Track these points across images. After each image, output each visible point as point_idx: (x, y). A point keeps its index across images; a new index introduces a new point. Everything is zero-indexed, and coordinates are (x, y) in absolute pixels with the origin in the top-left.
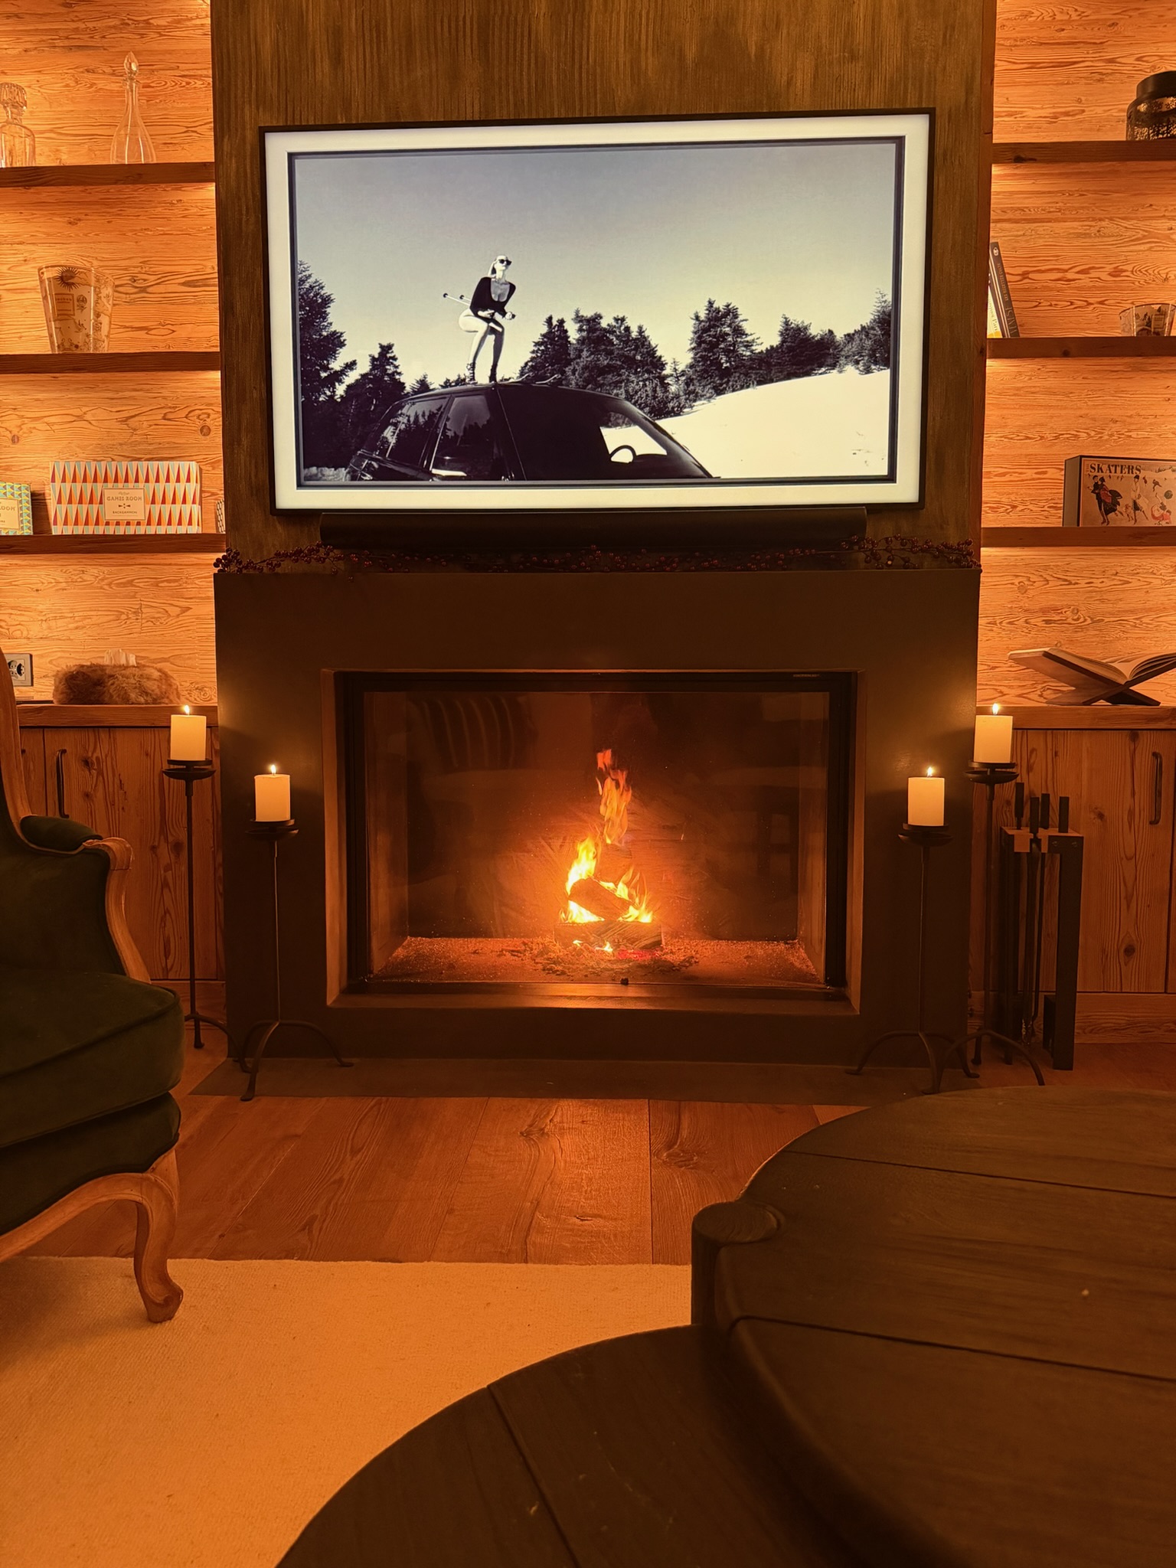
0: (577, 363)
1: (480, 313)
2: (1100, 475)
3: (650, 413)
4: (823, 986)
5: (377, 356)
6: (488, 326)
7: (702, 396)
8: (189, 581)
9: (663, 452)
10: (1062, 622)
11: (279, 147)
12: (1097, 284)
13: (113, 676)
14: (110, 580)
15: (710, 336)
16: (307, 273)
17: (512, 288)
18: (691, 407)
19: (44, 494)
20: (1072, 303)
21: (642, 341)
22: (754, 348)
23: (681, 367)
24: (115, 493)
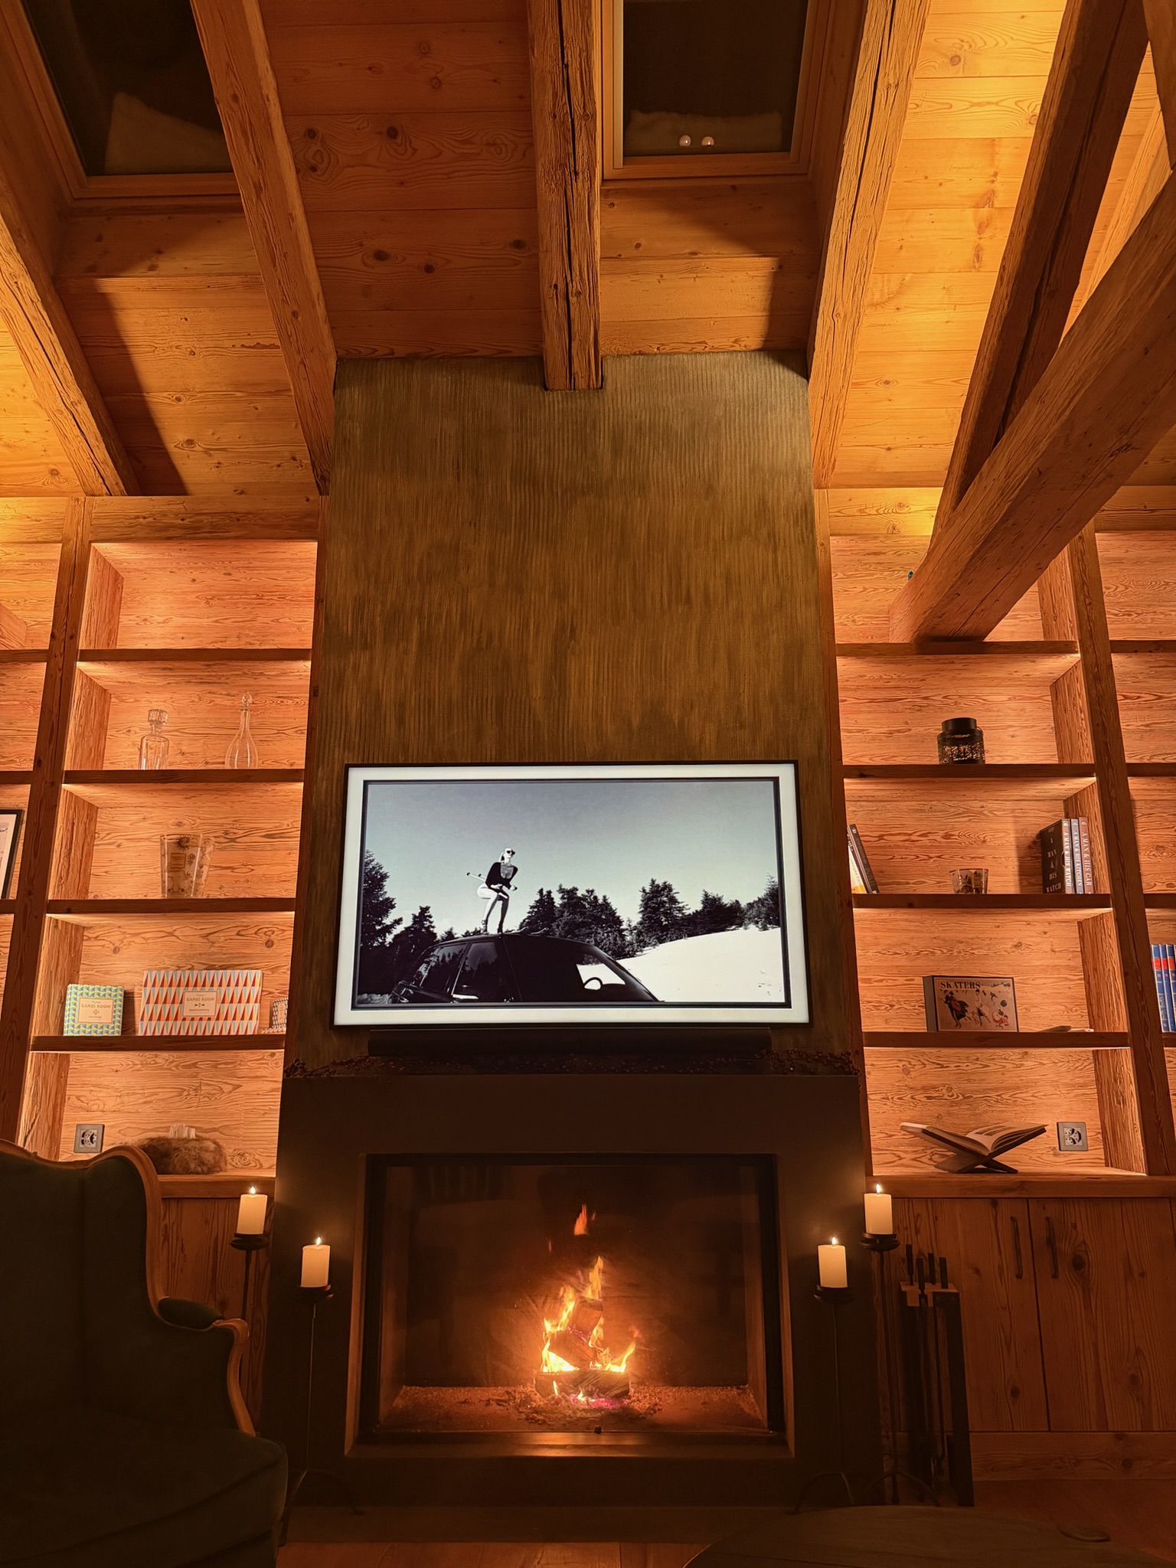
0: (561, 920)
1: (492, 886)
2: (949, 989)
3: (612, 955)
4: (767, 1431)
5: (417, 915)
6: (498, 895)
7: (649, 944)
8: (242, 1063)
9: (623, 983)
10: (940, 1098)
11: (357, 777)
12: (934, 844)
13: (178, 1149)
14: (178, 1063)
15: (653, 903)
16: (371, 858)
17: (516, 870)
18: (642, 951)
19: (133, 993)
20: (918, 857)
21: (606, 905)
22: (684, 911)
23: (634, 924)
24: (194, 995)
